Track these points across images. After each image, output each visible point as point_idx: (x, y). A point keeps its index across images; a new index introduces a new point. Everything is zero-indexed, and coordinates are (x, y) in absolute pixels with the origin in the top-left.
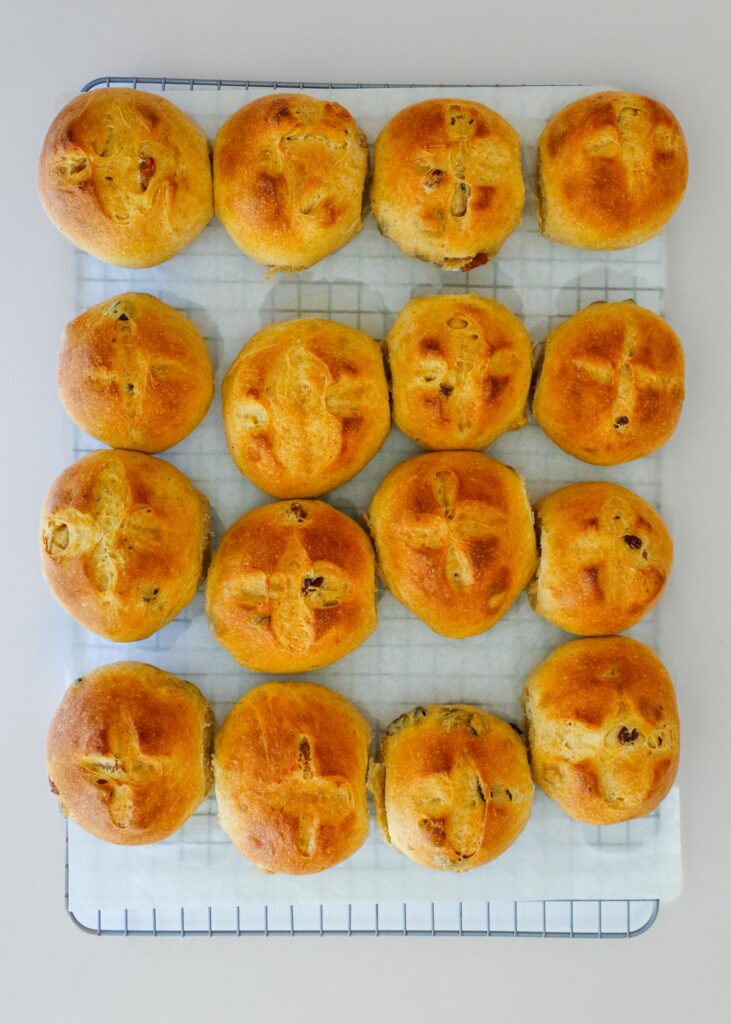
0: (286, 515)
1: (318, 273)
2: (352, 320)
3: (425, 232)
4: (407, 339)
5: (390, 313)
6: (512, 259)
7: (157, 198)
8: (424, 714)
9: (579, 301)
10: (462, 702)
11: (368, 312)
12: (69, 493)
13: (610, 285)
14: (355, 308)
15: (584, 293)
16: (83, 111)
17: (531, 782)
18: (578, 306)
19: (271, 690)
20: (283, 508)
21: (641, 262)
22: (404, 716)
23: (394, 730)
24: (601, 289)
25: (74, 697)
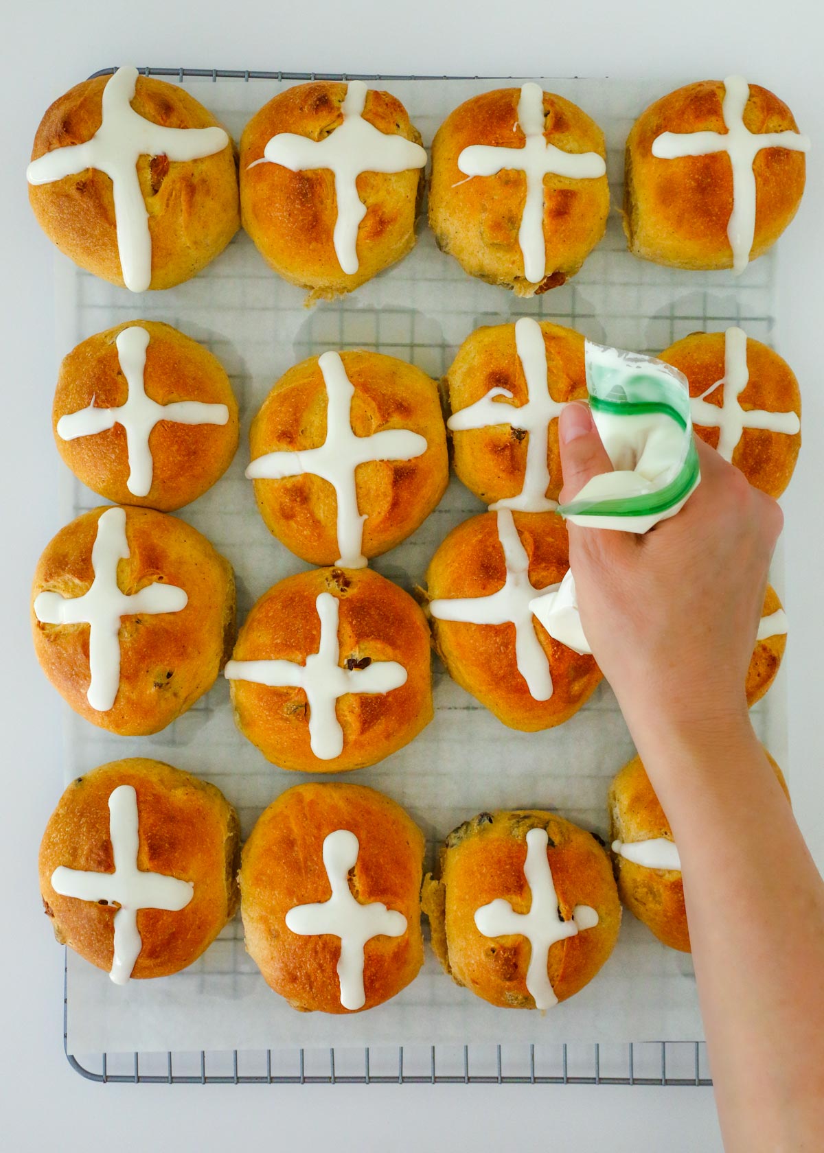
0: (326, 583)
1: (364, 297)
2: (404, 354)
3: (493, 245)
4: (470, 372)
5: (449, 346)
6: (594, 283)
7: (171, 203)
8: (491, 821)
9: (672, 333)
10: (533, 808)
11: (423, 346)
12: (65, 556)
13: (710, 313)
14: (407, 341)
15: (679, 324)
16: (82, 99)
17: (618, 902)
18: (672, 339)
19: (309, 793)
20: (322, 575)
21: (745, 287)
22: (467, 824)
23: (453, 841)
24: (698, 318)
25: (73, 801)
